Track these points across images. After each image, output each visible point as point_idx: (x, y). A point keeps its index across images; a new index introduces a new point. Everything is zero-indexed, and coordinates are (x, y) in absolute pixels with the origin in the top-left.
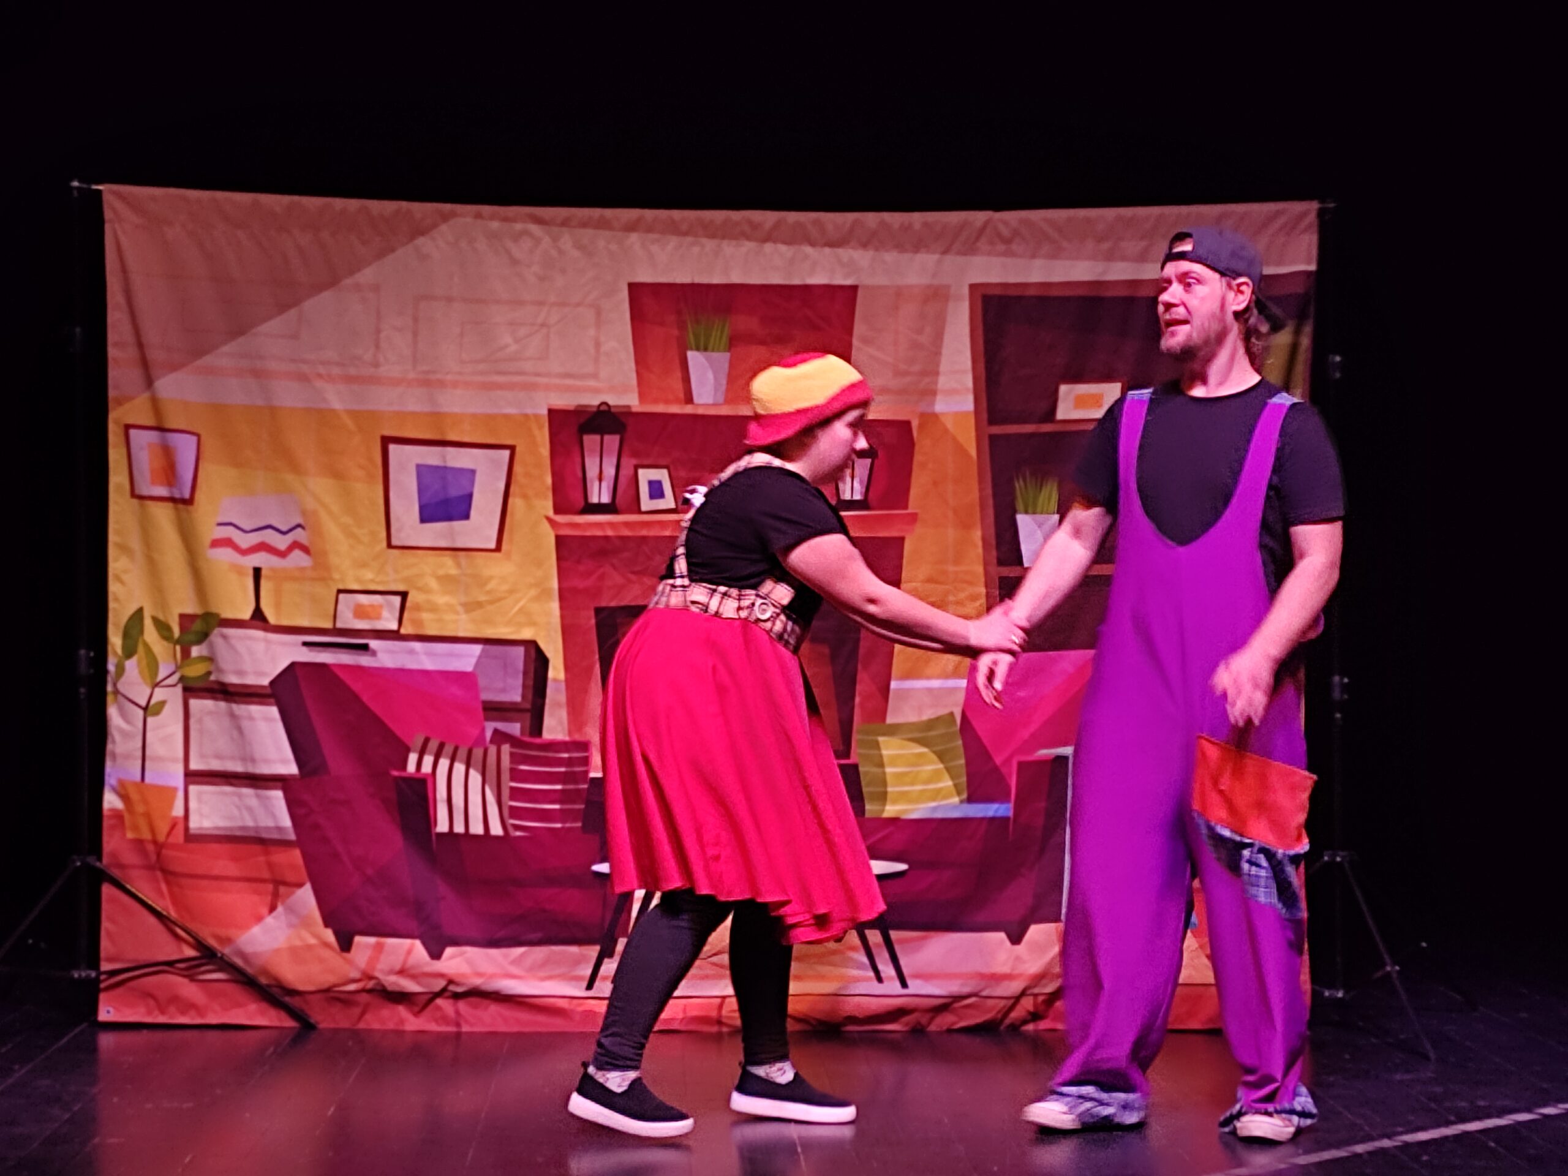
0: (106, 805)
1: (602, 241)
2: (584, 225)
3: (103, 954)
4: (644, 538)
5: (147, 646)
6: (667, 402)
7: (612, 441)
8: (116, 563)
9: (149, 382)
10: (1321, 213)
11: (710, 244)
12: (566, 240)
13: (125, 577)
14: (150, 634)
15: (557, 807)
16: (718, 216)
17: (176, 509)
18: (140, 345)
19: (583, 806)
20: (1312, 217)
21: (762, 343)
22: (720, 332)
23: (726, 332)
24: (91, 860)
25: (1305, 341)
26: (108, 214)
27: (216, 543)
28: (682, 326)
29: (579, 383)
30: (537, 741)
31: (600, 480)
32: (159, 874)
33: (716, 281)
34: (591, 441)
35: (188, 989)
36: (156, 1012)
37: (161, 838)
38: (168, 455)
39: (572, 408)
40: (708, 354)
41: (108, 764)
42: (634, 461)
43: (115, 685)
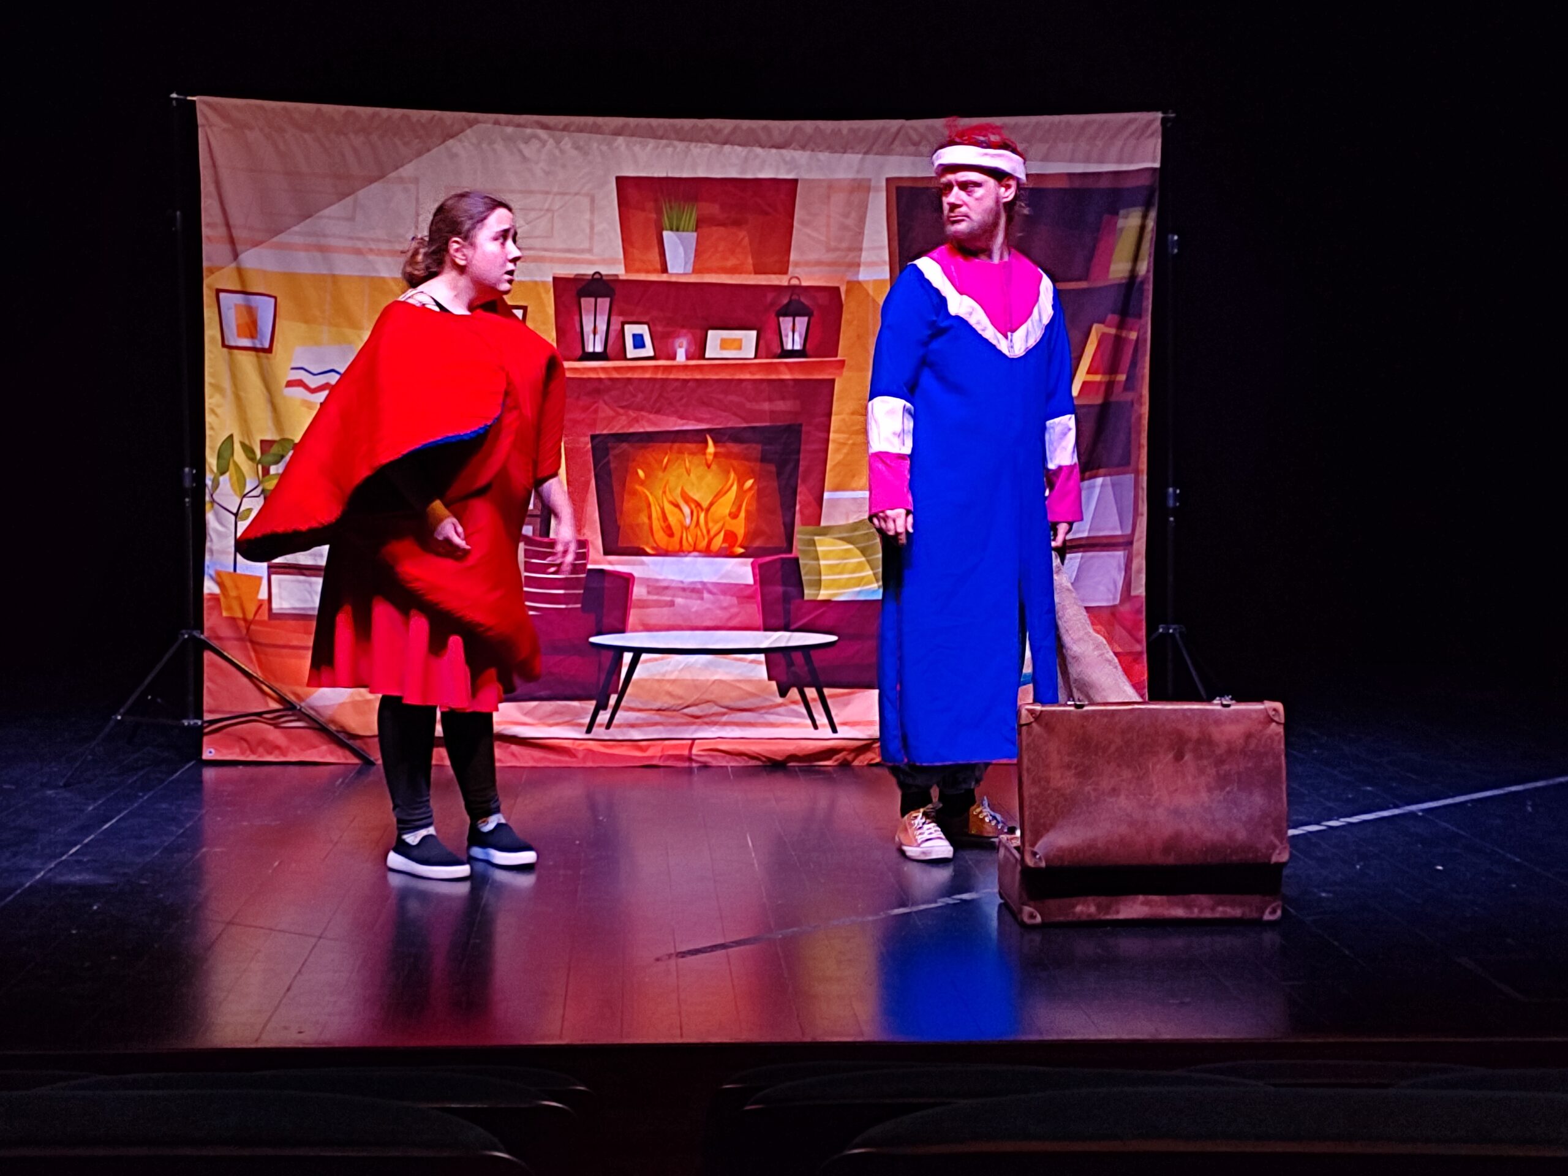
0: (206, 591)
1: (595, 143)
2: (580, 130)
3: (205, 708)
4: (629, 379)
5: (236, 465)
6: (648, 272)
7: (604, 303)
8: (211, 400)
9: (236, 256)
10: (1164, 121)
11: (680, 146)
12: (567, 143)
13: (218, 411)
14: (239, 456)
15: (561, 592)
16: (687, 123)
17: (258, 357)
18: (228, 226)
19: (581, 591)
20: (1158, 123)
21: (723, 224)
22: (690, 216)
23: (694, 216)
24: (196, 633)
25: (1151, 224)
26: (200, 120)
27: (290, 384)
28: (659, 212)
29: (576, 256)
30: (546, 540)
31: (595, 333)
32: (249, 644)
33: (685, 174)
34: (587, 302)
35: (274, 735)
36: (248, 752)
37: (250, 616)
38: (251, 312)
39: (572, 276)
40: (680, 233)
41: (207, 557)
42: (621, 319)
43: (212, 496)
